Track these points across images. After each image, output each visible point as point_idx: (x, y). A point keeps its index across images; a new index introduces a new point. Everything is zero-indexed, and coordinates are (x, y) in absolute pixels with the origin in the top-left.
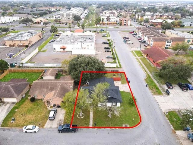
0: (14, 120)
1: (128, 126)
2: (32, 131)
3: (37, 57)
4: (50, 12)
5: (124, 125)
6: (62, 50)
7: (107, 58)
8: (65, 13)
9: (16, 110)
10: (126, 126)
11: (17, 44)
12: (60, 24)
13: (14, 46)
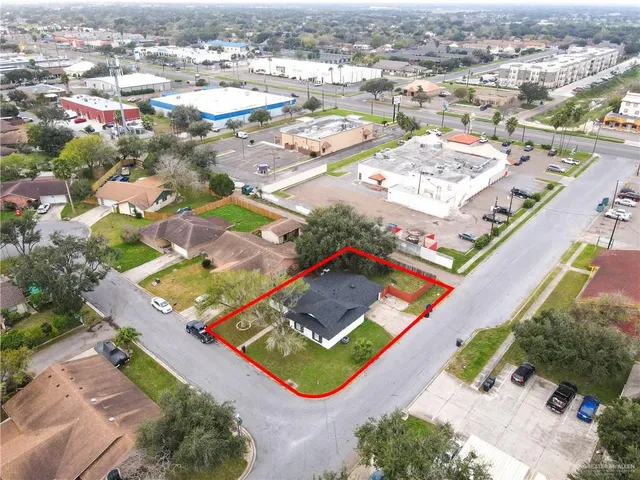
0: (158, 282)
1: (295, 386)
2: (160, 308)
3: (308, 185)
4: (487, 59)
5: (289, 381)
6: (375, 183)
7: (460, 236)
8: (517, 69)
9: (175, 270)
10: (292, 384)
11: (299, 145)
12: (471, 103)
13: (292, 147)
